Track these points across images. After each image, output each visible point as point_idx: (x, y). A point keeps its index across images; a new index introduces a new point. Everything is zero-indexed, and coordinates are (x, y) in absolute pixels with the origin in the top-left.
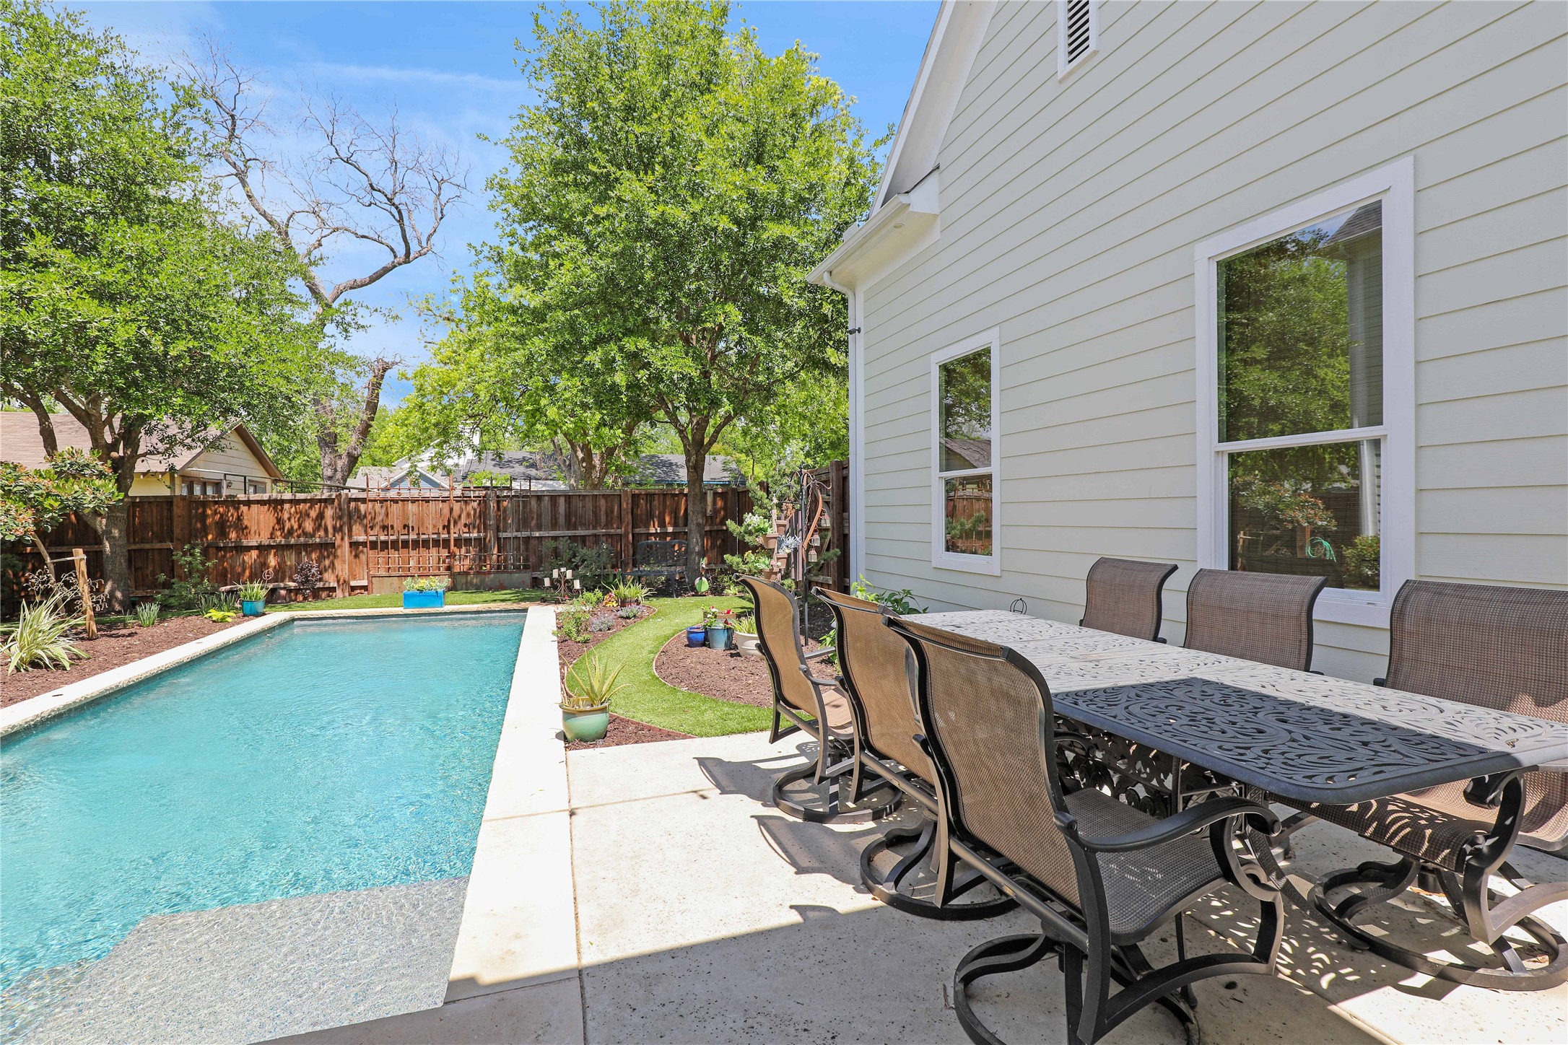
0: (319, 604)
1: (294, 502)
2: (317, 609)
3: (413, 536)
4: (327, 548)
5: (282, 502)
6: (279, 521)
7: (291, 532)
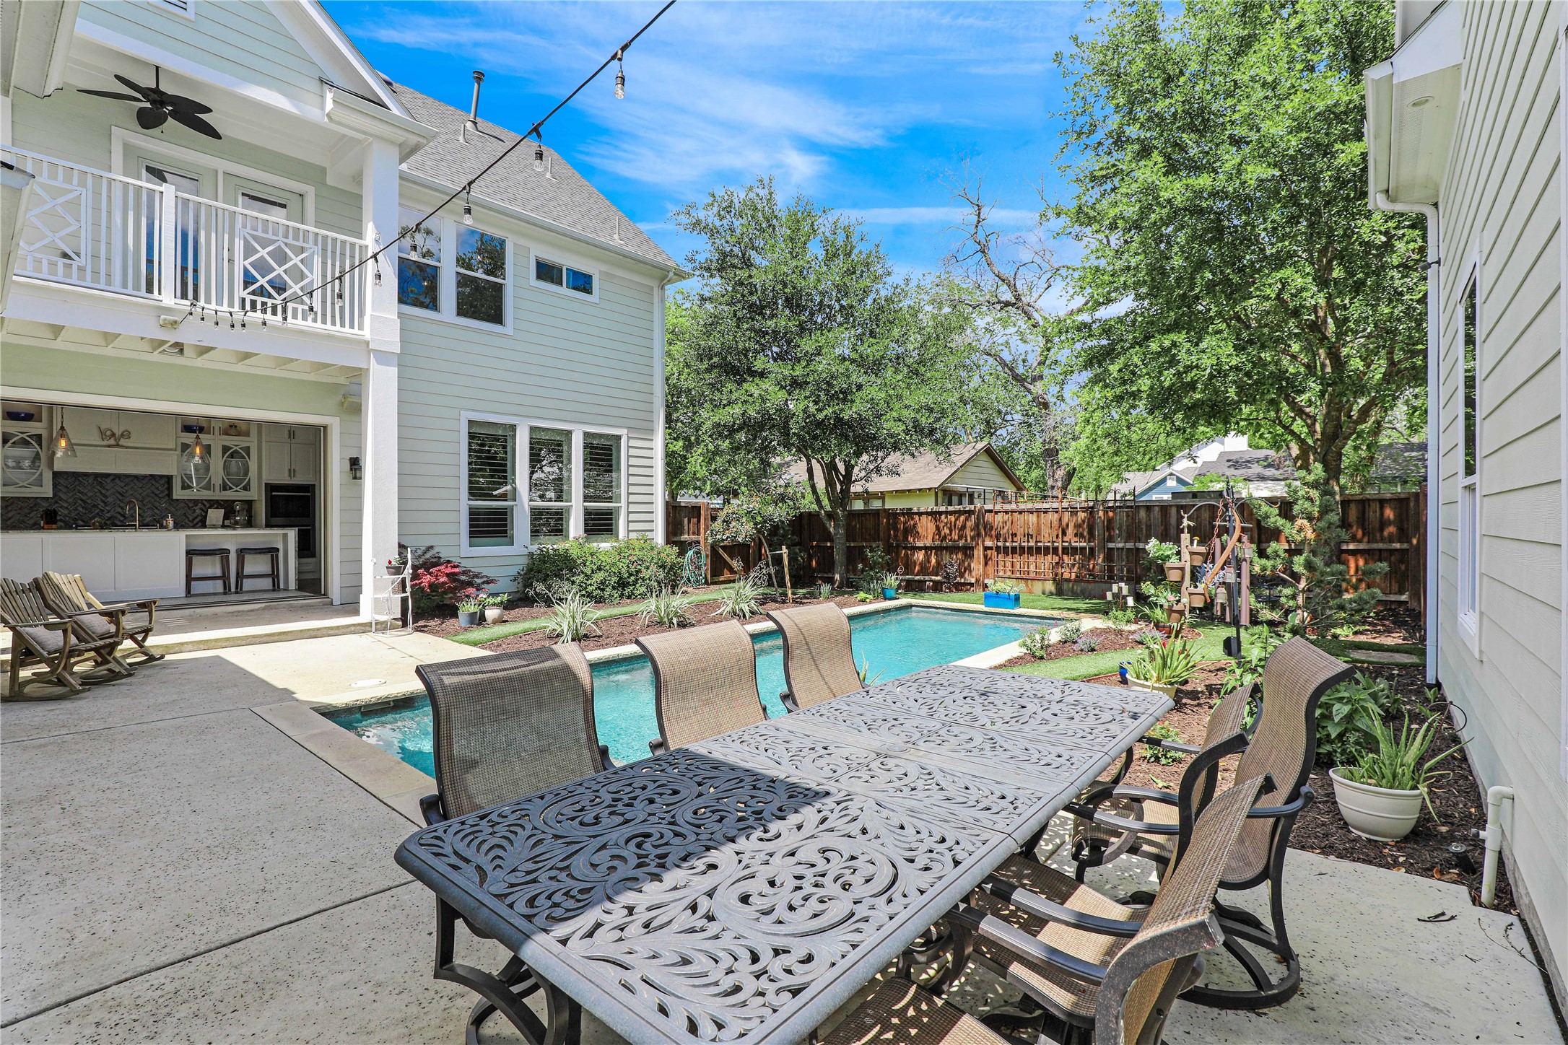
0: (936, 595)
1: (947, 513)
2: (933, 600)
3: (1032, 543)
4: (968, 551)
5: (940, 513)
6: (938, 527)
7: (945, 537)
